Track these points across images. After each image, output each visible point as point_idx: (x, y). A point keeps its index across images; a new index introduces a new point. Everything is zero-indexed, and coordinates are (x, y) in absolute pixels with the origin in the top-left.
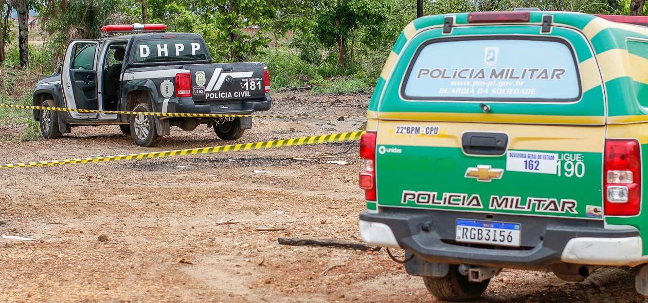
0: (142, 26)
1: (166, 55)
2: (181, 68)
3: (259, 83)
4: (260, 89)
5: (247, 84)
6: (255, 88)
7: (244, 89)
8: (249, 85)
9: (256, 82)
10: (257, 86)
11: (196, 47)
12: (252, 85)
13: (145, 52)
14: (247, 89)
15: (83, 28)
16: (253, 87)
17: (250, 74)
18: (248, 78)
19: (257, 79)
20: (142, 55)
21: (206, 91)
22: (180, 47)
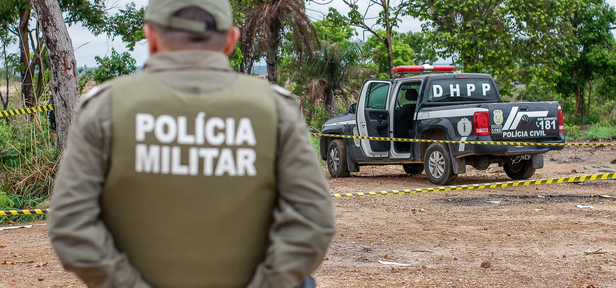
0: (432, 67)
1: (458, 95)
2: (479, 106)
3: (554, 123)
4: (554, 128)
5: (542, 123)
6: (550, 126)
7: (540, 129)
8: (545, 125)
9: (551, 121)
10: (552, 126)
11: (486, 87)
12: (547, 125)
13: (438, 92)
14: (543, 128)
15: (324, 80)
16: (548, 126)
17: (545, 113)
18: (544, 117)
19: (552, 119)
20: (436, 95)
21: (503, 129)
22: (471, 88)
